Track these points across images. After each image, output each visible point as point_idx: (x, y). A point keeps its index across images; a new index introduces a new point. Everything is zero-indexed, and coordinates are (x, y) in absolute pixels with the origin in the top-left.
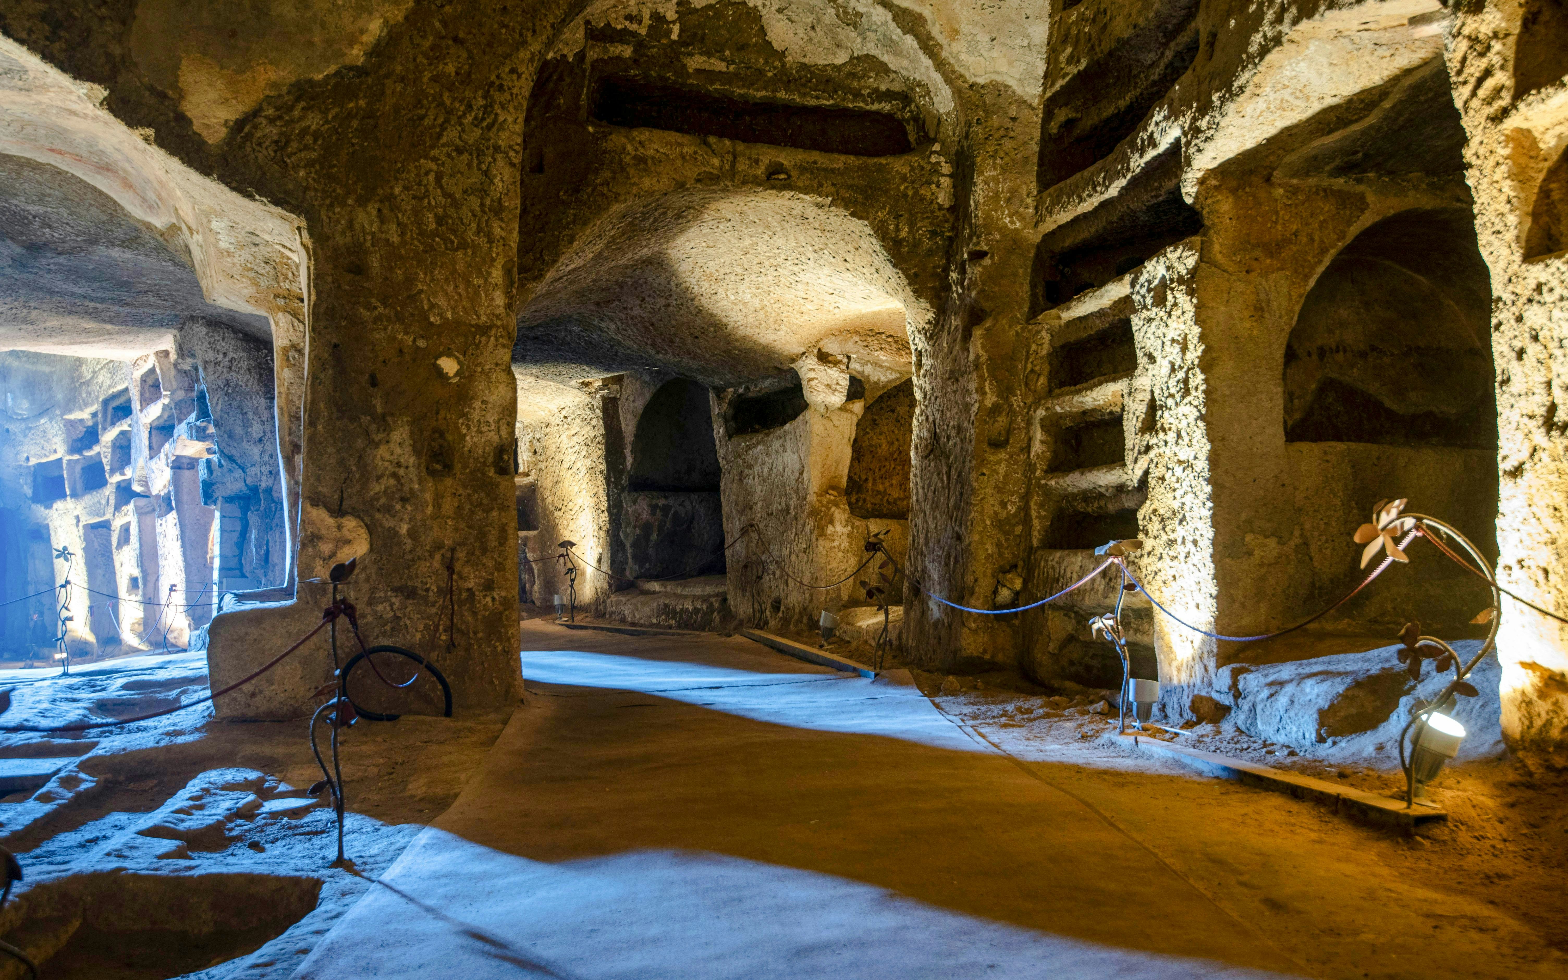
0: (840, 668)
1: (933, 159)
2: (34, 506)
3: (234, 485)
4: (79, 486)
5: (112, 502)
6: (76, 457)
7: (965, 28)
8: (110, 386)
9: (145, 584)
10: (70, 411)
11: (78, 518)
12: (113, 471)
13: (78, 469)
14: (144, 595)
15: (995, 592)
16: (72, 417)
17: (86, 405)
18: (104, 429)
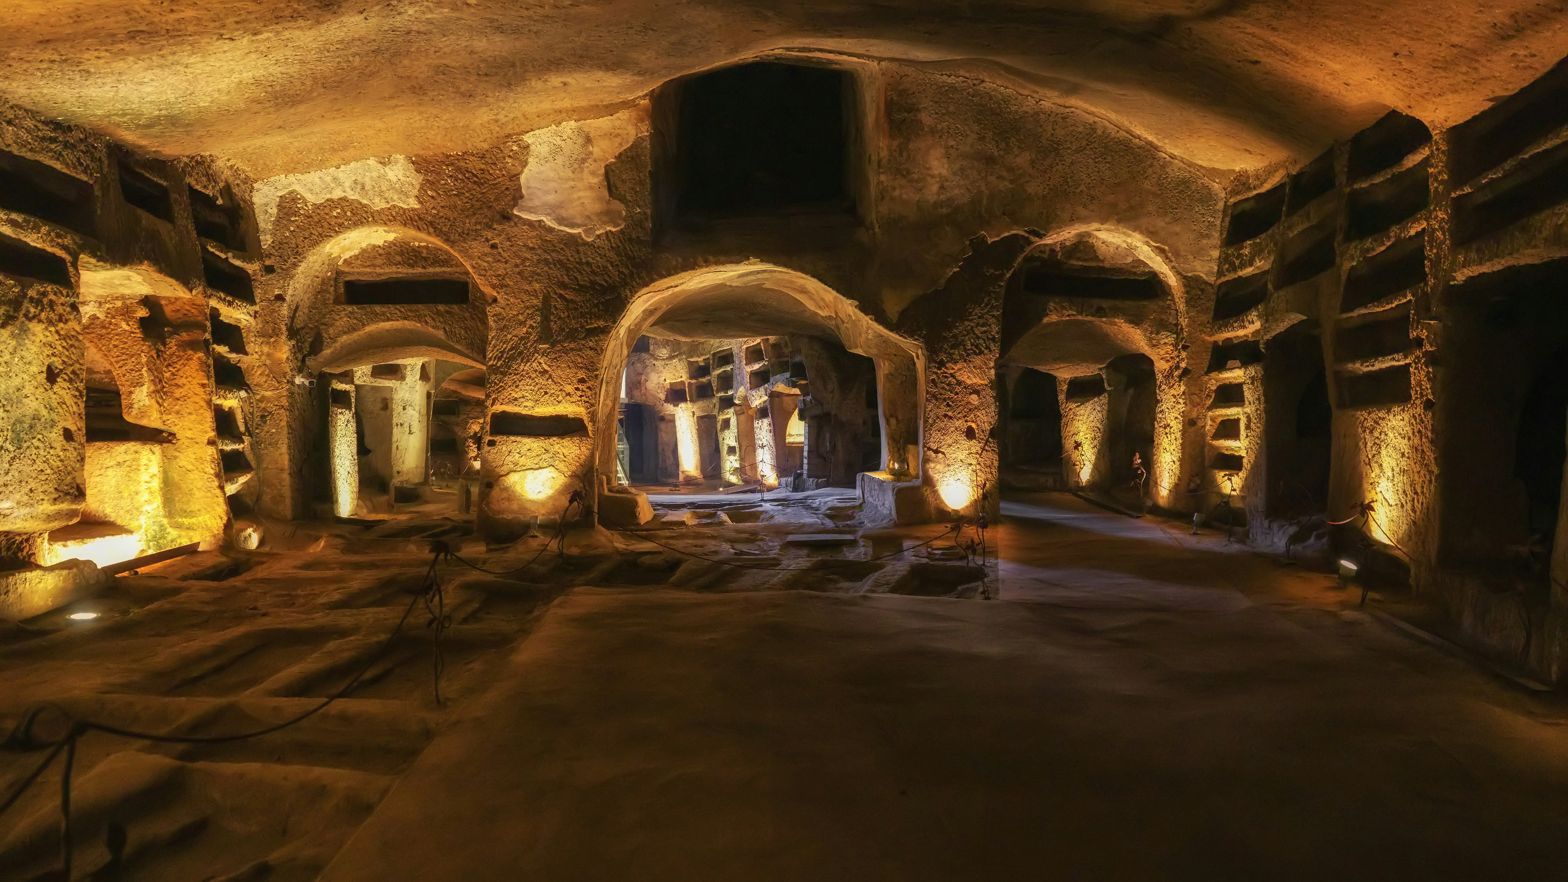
0: (1118, 512)
1: (1168, 302)
2: (665, 404)
3: (817, 411)
4: (694, 396)
5: (717, 406)
6: (693, 381)
7: (1183, 253)
8: (718, 347)
9: (740, 451)
10: (692, 357)
11: (693, 412)
12: (718, 391)
13: (694, 387)
14: (740, 456)
15: (1189, 484)
16: (692, 360)
17: (702, 355)
18: (714, 368)
